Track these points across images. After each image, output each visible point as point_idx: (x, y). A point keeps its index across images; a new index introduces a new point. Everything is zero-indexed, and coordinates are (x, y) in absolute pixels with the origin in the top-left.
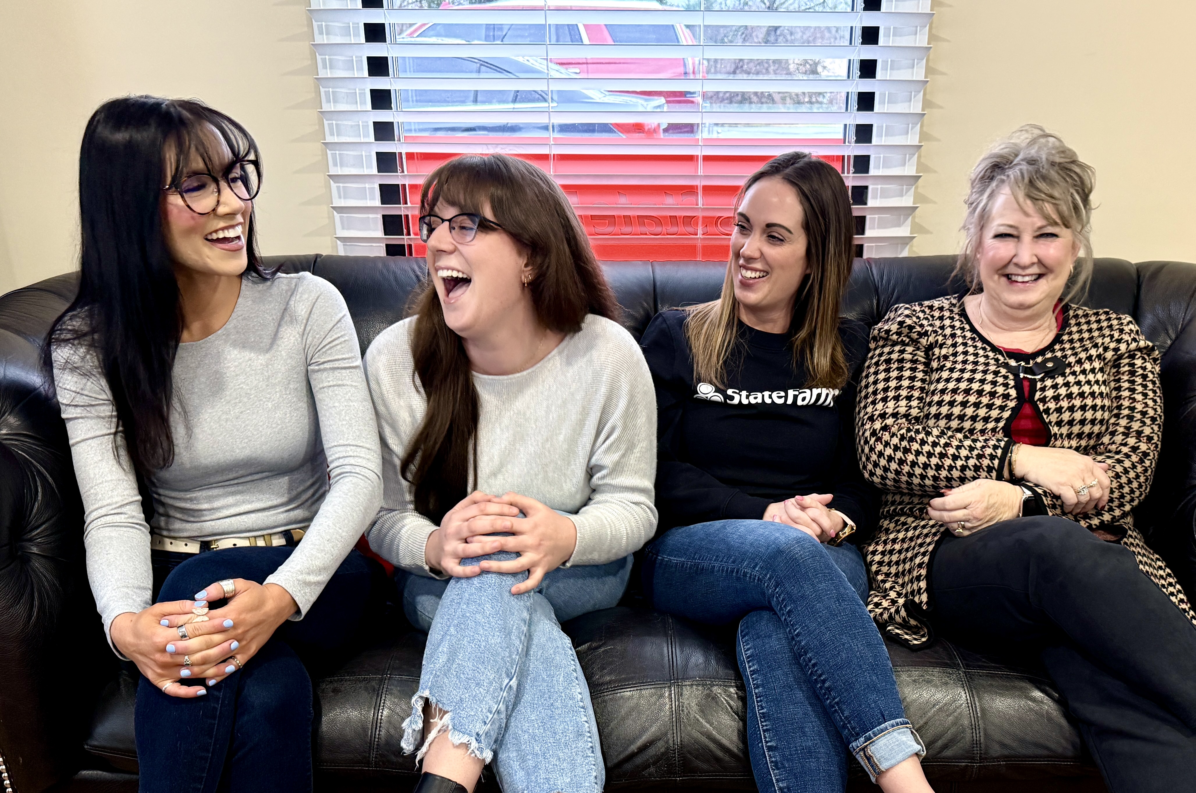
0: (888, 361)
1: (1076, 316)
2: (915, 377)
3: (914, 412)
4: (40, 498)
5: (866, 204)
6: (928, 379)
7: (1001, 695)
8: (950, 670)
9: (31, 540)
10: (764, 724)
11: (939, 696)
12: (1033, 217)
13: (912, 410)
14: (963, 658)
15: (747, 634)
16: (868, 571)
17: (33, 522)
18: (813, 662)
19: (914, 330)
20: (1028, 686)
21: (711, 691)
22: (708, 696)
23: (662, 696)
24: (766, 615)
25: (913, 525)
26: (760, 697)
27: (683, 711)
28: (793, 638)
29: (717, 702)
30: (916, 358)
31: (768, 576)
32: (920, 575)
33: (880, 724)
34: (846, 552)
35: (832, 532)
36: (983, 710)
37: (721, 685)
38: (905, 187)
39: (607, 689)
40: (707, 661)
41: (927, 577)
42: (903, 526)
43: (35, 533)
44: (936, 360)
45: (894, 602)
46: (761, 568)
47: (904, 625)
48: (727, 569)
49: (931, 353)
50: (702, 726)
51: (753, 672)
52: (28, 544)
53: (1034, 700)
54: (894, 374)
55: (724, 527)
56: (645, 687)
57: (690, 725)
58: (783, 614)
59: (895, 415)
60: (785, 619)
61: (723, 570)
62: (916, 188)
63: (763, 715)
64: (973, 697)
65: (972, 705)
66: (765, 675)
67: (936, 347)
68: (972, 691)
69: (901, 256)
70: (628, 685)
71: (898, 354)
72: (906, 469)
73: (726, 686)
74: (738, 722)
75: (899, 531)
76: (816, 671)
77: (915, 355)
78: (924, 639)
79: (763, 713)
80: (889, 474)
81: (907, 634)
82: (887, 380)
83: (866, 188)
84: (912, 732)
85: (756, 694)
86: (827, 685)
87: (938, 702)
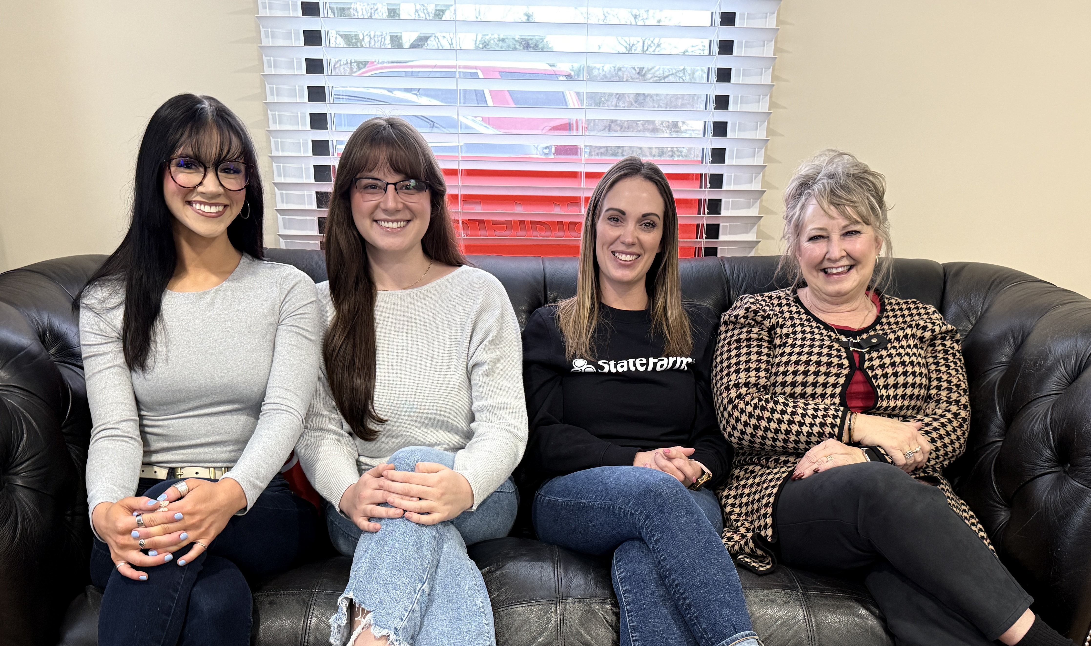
0: (738, 341)
1: (891, 304)
2: (761, 352)
3: (763, 381)
4: (25, 439)
5: (720, 214)
6: (772, 354)
7: (834, 613)
8: (790, 592)
9: (16, 474)
10: (634, 635)
11: (781, 613)
12: (837, 219)
13: (761, 380)
14: (801, 582)
15: (620, 560)
16: (723, 511)
17: (18, 459)
18: (676, 582)
19: (759, 314)
20: (856, 605)
21: (590, 607)
22: (588, 611)
23: (549, 611)
24: (636, 543)
25: (760, 473)
26: (631, 612)
27: (566, 623)
28: (659, 563)
29: (595, 617)
30: (761, 337)
31: (639, 511)
32: (767, 513)
33: (732, 635)
34: (704, 496)
35: (694, 479)
36: (817, 624)
37: (599, 603)
38: (752, 200)
39: (503, 605)
40: (587, 582)
41: (773, 515)
42: (751, 474)
43: (21, 468)
44: (779, 338)
45: (743, 536)
46: (633, 504)
47: (752, 555)
48: (605, 505)
49: (773, 332)
50: (583, 637)
51: (625, 592)
52: (14, 477)
53: (860, 616)
54: (744, 351)
55: (602, 472)
56: (535, 604)
57: (572, 636)
58: (651, 542)
59: (747, 385)
60: (653, 547)
61: (601, 507)
62: (761, 202)
63: (634, 628)
64: (810, 614)
65: (808, 621)
66: (635, 594)
67: (777, 327)
68: (808, 609)
69: (749, 256)
70: (521, 601)
71: (745, 334)
72: (760, 433)
73: (603, 603)
74: (613, 634)
75: (748, 479)
76: (679, 590)
77: (760, 334)
78: (768, 567)
79: (633, 626)
80: (745, 436)
81: (754, 562)
82: (738, 356)
83: (720, 200)
84: (758, 643)
85: (627, 610)
86: (687, 602)
87: (781, 618)
